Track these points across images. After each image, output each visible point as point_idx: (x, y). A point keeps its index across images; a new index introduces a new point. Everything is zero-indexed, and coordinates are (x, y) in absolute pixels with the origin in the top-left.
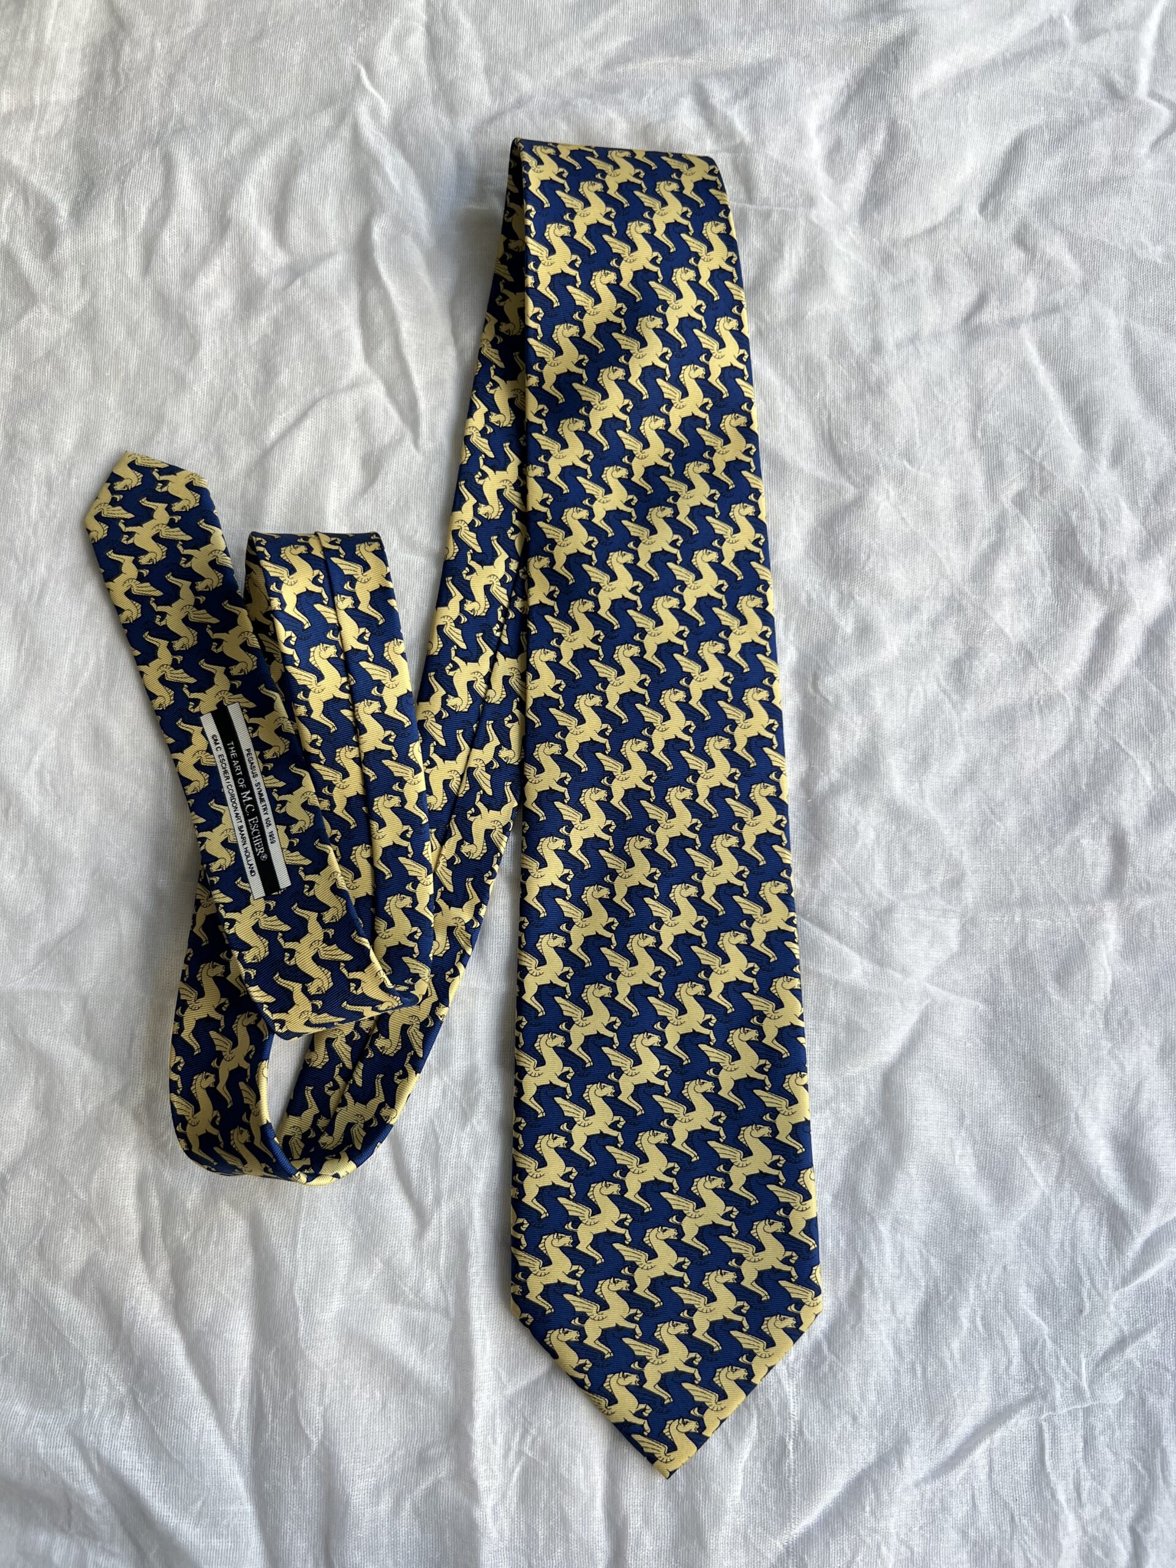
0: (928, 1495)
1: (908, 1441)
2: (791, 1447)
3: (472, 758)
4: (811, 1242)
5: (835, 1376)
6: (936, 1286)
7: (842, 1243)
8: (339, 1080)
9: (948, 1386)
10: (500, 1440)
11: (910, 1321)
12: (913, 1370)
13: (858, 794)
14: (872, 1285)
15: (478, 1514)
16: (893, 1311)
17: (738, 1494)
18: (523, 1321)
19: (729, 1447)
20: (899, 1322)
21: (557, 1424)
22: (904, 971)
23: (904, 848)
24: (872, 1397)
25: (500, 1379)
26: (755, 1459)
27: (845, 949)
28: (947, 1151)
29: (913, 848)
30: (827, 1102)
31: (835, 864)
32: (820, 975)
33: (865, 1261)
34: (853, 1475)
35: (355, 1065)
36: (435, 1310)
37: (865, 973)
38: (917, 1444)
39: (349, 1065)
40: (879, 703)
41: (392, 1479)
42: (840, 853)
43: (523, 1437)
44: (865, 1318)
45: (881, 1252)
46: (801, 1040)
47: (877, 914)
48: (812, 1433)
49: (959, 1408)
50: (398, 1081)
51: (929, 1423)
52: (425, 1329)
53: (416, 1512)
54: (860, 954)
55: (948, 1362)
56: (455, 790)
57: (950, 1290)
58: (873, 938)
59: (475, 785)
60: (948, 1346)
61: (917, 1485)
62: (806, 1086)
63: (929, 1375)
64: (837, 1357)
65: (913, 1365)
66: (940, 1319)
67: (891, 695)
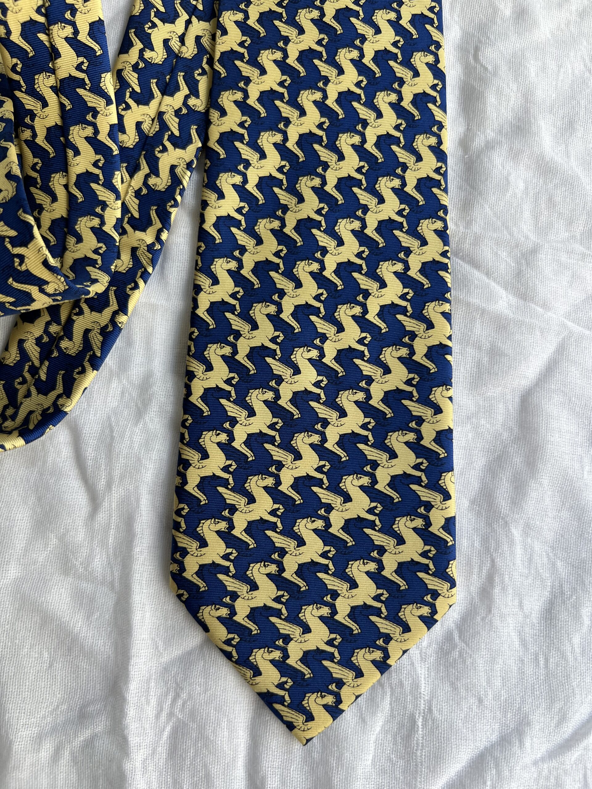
0: (545, 772)
1: (529, 724)
2: (420, 723)
3: (164, 103)
4: (449, 538)
5: (464, 662)
6: (561, 586)
7: (477, 544)
8: (27, 375)
9: (568, 677)
10: (153, 701)
11: (535, 617)
12: (536, 660)
13: (511, 149)
14: (503, 582)
15: (128, 766)
16: (521, 605)
17: (369, 762)
18: (179, 596)
19: (363, 720)
20: (526, 617)
21: (206, 691)
22: (545, 306)
23: (550, 200)
24: (498, 683)
25: (157, 648)
26: (386, 732)
27: (493, 284)
28: (577, 466)
29: (558, 199)
30: (469, 418)
31: (487, 210)
32: (468, 305)
33: (498, 561)
34: (477, 752)
35: (42, 363)
36: (102, 583)
37: (510, 306)
38: (537, 727)
39: (37, 363)
40: (533, 74)
41: (54, 730)
42: (492, 199)
43: (174, 700)
44: (495, 611)
45: (512, 553)
46: (448, 357)
47: (523, 255)
48: (440, 711)
49: (578, 697)
50: (76, 376)
51: (549, 708)
52: (92, 600)
53: (74, 759)
54: (506, 289)
55: (569, 654)
56: (146, 131)
57: (574, 590)
58: (519, 274)
59: (164, 127)
60: (570, 640)
61: (535, 763)
62: (450, 398)
63: (551, 666)
64: (467, 645)
65: (536, 655)
66: (563, 616)
67: (544, 69)
